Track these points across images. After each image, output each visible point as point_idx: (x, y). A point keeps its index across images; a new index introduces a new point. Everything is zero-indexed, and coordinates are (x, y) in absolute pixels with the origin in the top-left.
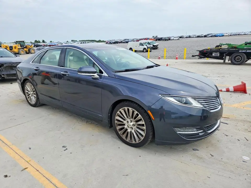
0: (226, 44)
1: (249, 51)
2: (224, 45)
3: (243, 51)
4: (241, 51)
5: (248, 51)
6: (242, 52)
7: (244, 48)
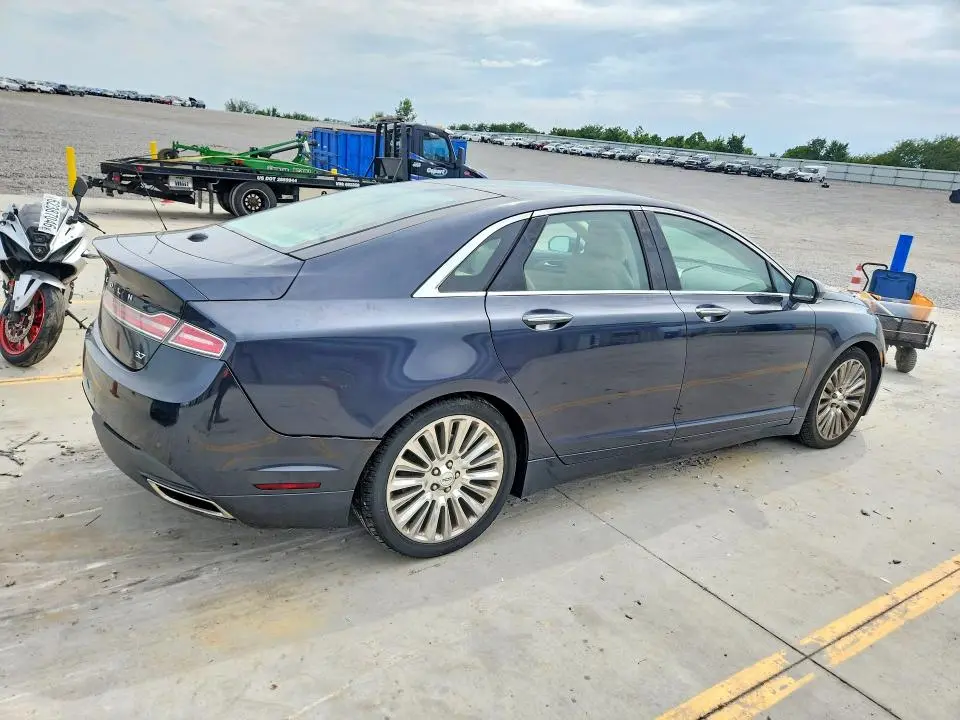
0: (192, 148)
1: (284, 180)
2: (186, 148)
3: (267, 179)
4: (262, 178)
5: (280, 180)
6: (264, 182)
7: (268, 168)
